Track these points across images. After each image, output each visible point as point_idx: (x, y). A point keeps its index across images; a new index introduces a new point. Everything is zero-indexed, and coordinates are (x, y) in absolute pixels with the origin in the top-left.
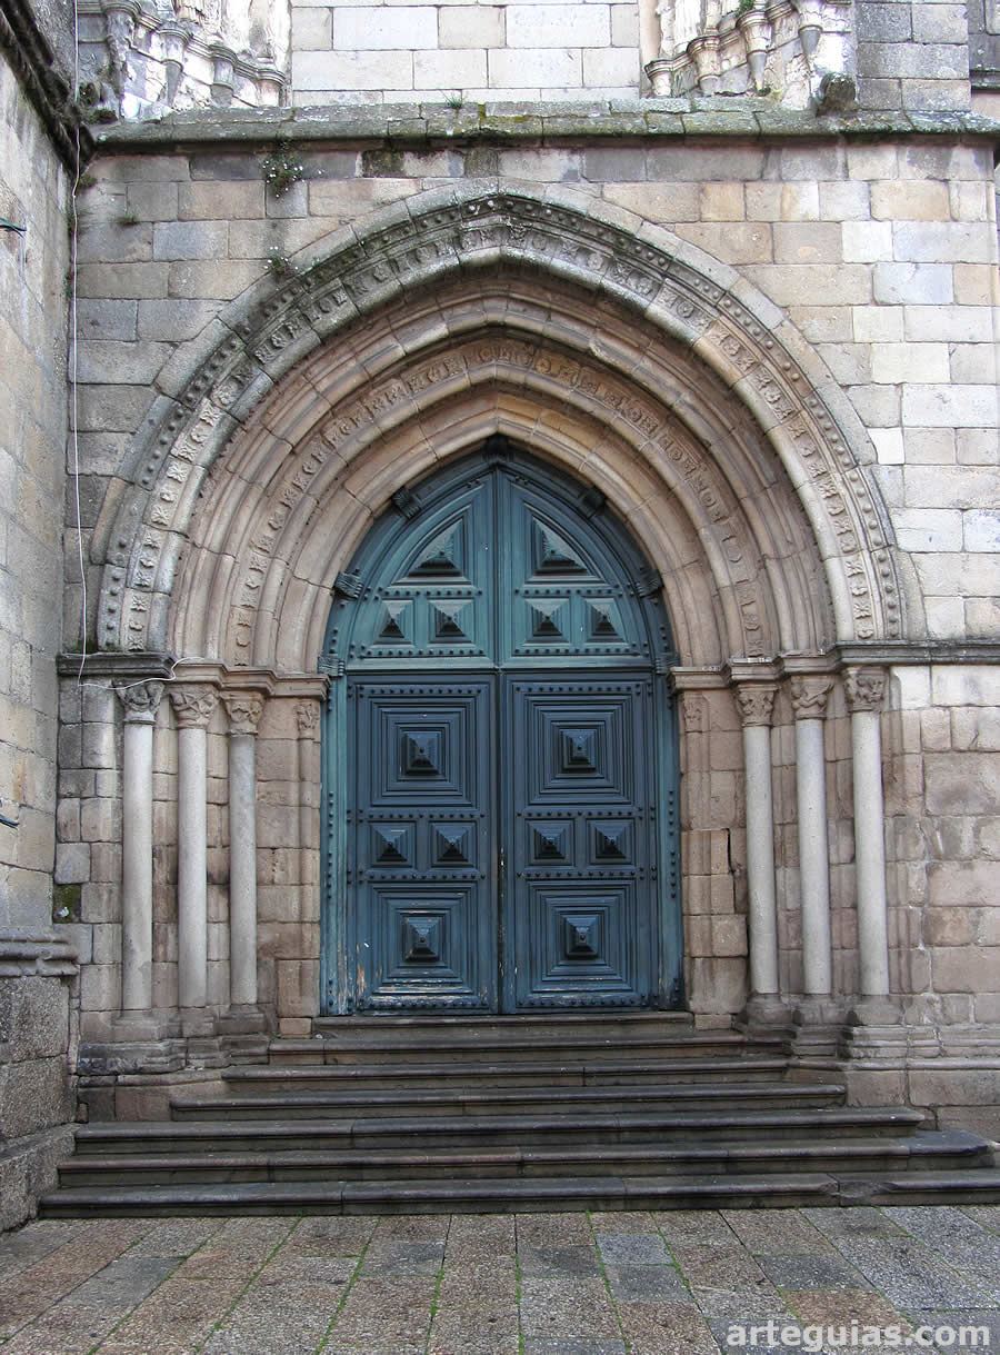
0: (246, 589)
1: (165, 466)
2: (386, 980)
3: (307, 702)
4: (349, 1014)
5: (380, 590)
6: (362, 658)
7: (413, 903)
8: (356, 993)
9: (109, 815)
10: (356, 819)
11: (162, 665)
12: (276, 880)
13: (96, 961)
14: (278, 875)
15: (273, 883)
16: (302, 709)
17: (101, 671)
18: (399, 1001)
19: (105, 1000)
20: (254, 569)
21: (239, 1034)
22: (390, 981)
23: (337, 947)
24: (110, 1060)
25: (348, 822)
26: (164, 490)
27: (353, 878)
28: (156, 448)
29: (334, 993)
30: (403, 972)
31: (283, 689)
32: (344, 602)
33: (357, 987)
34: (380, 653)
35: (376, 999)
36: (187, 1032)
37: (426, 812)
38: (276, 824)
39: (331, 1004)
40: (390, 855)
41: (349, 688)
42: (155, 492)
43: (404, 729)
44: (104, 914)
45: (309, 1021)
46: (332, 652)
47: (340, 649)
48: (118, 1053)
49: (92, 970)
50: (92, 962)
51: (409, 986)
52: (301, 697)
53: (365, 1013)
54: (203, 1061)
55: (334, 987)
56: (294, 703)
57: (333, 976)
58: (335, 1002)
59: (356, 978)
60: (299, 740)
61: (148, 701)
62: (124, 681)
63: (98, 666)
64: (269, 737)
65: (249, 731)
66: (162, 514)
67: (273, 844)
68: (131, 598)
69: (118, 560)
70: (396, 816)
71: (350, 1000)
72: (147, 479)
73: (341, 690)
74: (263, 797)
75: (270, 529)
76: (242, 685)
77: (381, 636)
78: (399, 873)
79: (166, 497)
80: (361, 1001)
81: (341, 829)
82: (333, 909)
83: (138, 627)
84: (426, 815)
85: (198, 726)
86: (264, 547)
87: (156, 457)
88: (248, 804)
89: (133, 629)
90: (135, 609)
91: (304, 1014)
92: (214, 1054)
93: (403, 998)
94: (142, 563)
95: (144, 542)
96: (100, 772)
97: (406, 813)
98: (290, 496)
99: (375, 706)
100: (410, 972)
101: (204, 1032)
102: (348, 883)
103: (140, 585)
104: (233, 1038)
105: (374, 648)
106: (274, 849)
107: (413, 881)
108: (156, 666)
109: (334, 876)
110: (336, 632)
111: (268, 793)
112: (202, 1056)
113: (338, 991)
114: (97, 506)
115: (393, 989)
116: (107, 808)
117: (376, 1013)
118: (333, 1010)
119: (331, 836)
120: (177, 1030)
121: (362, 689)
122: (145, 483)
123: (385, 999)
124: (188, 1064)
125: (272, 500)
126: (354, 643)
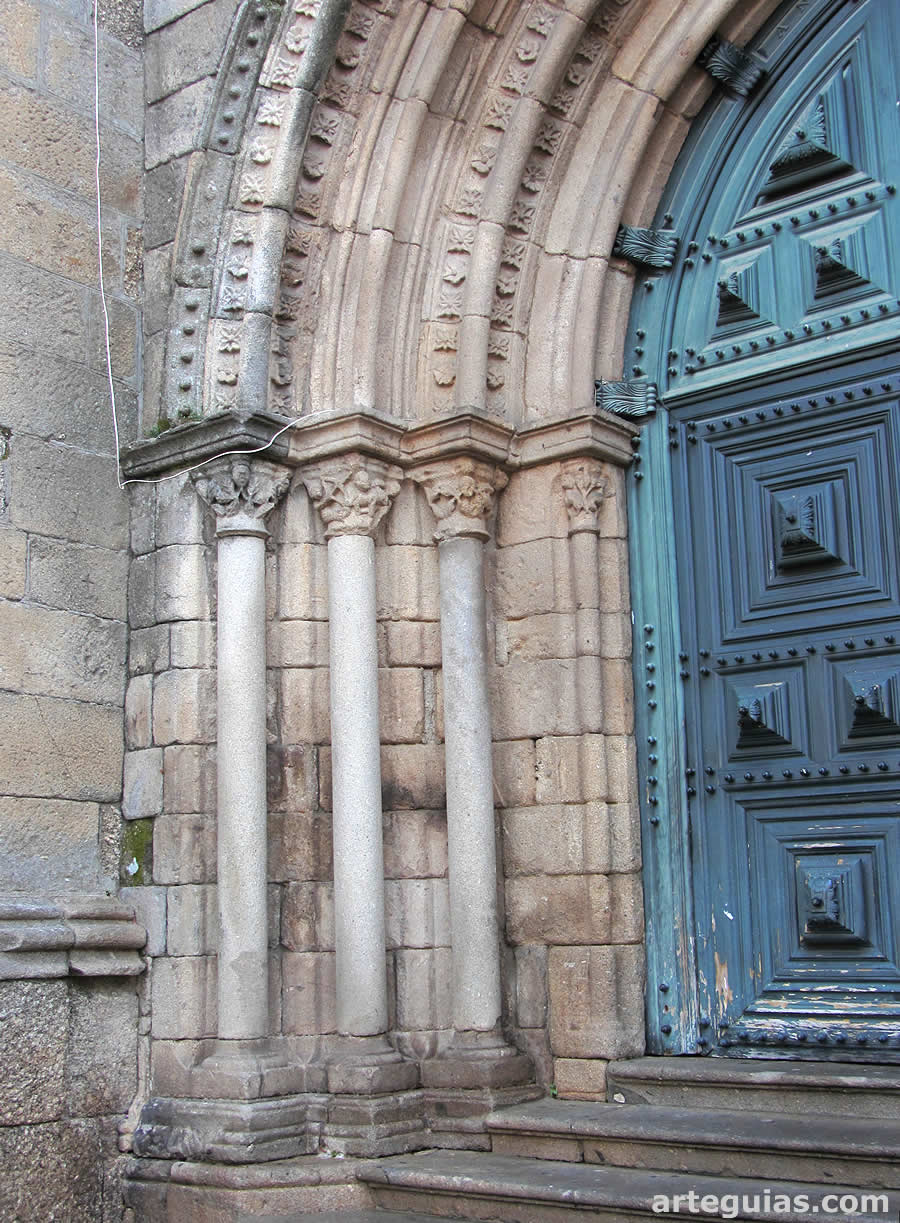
0: (447, 289)
1: (252, 109)
2: (769, 986)
3: (575, 465)
4: (702, 1052)
5: (713, 241)
6: (691, 372)
7: (811, 828)
8: (715, 1011)
9: (193, 697)
10: (698, 670)
11: (242, 429)
12: (539, 797)
13: (170, 951)
14: (543, 787)
15: (535, 802)
16: (568, 481)
17: (172, 460)
18: (794, 1030)
19: (188, 1023)
20: (454, 252)
21: (453, 1088)
22: (777, 987)
23: (672, 920)
24: (177, 1130)
25: (685, 677)
26: (256, 145)
27: (697, 784)
28: (234, 82)
29: (673, 1011)
30: (800, 970)
31: (532, 451)
32: (652, 281)
33: (716, 1001)
34: (720, 356)
35: (750, 1024)
36: (335, 1084)
37: (820, 642)
38: (537, 693)
39: (667, 1031)
40: (754, 734)
41: (672, 431)
42: (242, 154)
43: (774, 488)
44: (184, 870)
45: (602, 1065)
46: (638, 373)
47: (651, 366)
48: (189, 1120)
49: (164, 965)
50: (166, 954)
51: (815, 1000)
52: (563, 458)
53: (733, 1052)
54: (343, 1142)
55: (672, 998)
56: (553, 470)
57: (669, 978)
58: (674, 1028)
59: (713, 981)
60: (570, 535)
61: (236, 496)
62: (204, 470)
63: (167, 453)
64: (521, 540)
65: (458, 529)
66: (257, 187)
67: (532, 731)
68: (218, 334)
69: (195, 277)
70: (766, 658)
71: (704, 1026)
72: (224, 135)
73: (656, 437)
74: (518, 647)
75: (477, 177)
76: (434, 450)
77: (719, 324)
78: (778, 769)
79: (260, 158)
80: (724, 1027)
81: (670, 694)
82: (664, 845)
83: (229, 379)
84: (821, 649)
85: (349, 531)
86: (468, 210)
87: (235, 96)
88: (465, 660)
89: (224, 383)
90: (225, 351)
91: (590, 1052)
92: (360, 1129)
93: (802, 1023)
94: (231, 273)
95: (233, 239)
96: (176, 627)
97: (782, 647)
98: (501, 110)
99: (720, 456)
100: (814, 969)
101: (360, 1084)
102: (691, 795)
103: (231, 310)
104: (439, 1095)
105: (707, 351)
106: (535, 739)
107: (807, 782)
108: (234, 431)
109: (662, 783)
110: (642, 336)
111: (524, 639)
112: (343, 1131)
113: (680, 1007)
114: (176, 206)
115: (782, 1005)
116: (189, 686)
117: (753, 1053)
118: (671, 1043)
119: (653, 707)
120: (319, 1077)
121: (693, 428)
122: (224, 142)
123: (769, 1024)
124: (322, 1145)
125: (471, 125)
126: (675, 350)
